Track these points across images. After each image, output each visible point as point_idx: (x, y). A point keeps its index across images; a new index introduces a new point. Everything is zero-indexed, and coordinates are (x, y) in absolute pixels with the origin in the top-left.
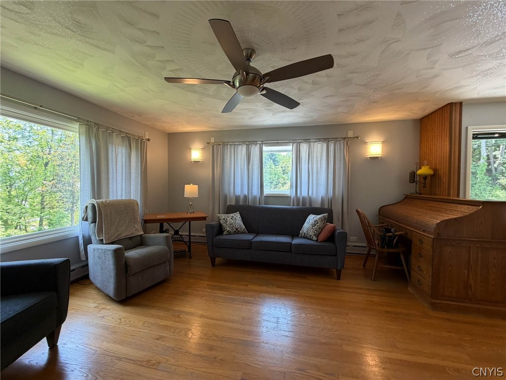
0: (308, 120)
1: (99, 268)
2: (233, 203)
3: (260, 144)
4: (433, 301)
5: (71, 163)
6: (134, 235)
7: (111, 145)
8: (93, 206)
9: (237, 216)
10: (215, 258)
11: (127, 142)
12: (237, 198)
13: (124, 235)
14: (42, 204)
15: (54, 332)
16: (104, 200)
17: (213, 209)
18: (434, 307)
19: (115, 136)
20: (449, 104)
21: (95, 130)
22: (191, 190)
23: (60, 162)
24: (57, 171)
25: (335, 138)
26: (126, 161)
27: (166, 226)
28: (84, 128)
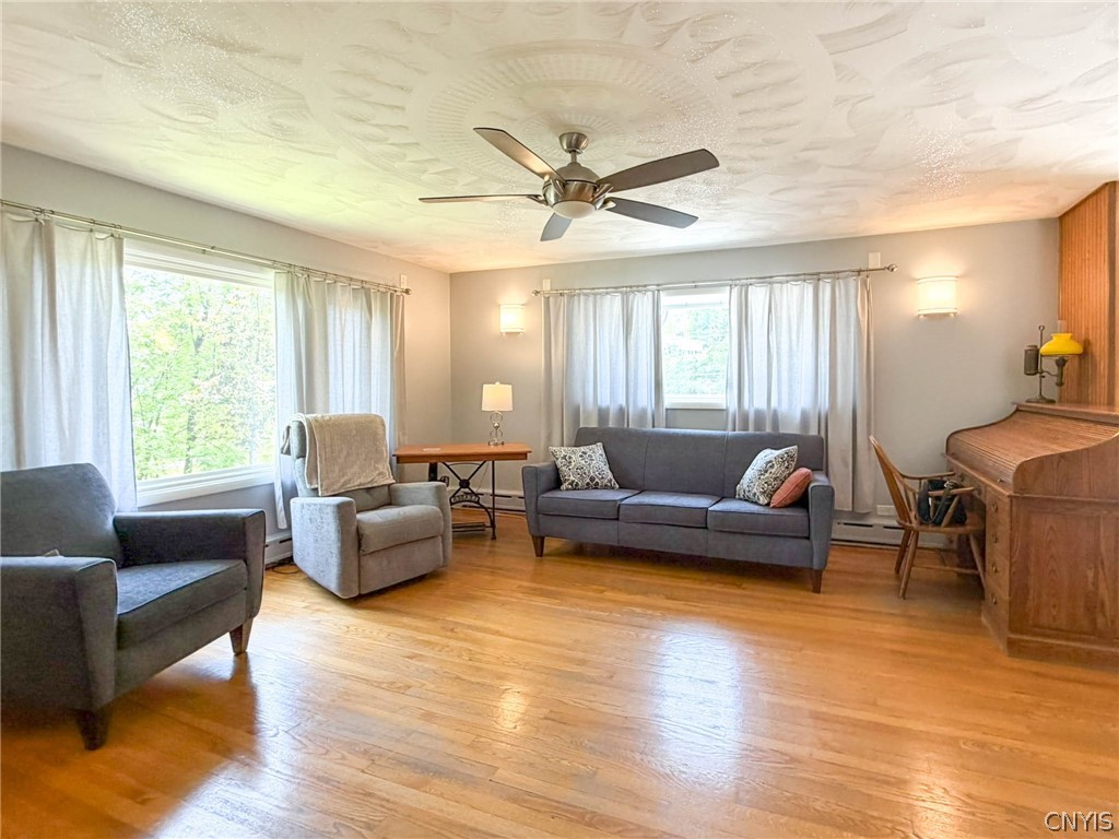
0: (760, 234)
1: (311, 539)
2: (594, 424)
3: (653, 292)
4: (1012, 636)
5: (250, 339)
6: (375, 485)
7: (332, 307)
8: (301, 426)
9: (597, 451)
10: (543, 539)
11: (364, 299)
12: (603, 414)
13: (356, 483)
14: (189, 429)
15: (240, 628)
16: (320, 416)
17: (549, 437)
18: (1015, 648)
19: (339, 289)
20: (1107, 184)
21: (302, 281)
22: (496, 397)
23: (228, 336)
24: (222, 357)
25: (834, 273)
26: (361, 339)
27: (442, 470)
28: (283, 280)
